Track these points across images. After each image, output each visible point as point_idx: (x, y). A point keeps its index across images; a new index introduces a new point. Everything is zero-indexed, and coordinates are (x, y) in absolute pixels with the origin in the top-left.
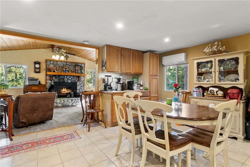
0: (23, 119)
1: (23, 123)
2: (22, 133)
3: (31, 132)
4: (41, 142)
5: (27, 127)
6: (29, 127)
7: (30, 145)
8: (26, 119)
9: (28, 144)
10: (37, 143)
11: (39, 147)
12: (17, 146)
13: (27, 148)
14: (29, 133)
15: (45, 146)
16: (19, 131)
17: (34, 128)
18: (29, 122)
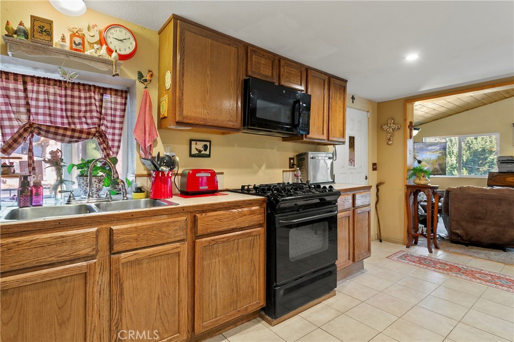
0: (456, 229)
1: (459, 236)
2: (451, 250)
3: (465, 255)
4: (467, 271)
5: (467, 245)
6: (470, 247)
7: (448, 267)
8: (463, 229)
9: (446, 264)
10: (459, 270)
11: (458, 275)
12: (431, 260)
13: (440, 269)
14: (461, 254)
15: (467, 278)
16: (451, 246)
17: (476, 250)
18: (468, 238)
